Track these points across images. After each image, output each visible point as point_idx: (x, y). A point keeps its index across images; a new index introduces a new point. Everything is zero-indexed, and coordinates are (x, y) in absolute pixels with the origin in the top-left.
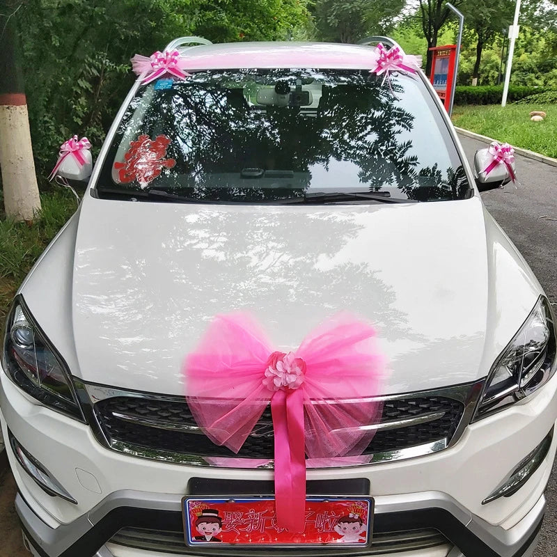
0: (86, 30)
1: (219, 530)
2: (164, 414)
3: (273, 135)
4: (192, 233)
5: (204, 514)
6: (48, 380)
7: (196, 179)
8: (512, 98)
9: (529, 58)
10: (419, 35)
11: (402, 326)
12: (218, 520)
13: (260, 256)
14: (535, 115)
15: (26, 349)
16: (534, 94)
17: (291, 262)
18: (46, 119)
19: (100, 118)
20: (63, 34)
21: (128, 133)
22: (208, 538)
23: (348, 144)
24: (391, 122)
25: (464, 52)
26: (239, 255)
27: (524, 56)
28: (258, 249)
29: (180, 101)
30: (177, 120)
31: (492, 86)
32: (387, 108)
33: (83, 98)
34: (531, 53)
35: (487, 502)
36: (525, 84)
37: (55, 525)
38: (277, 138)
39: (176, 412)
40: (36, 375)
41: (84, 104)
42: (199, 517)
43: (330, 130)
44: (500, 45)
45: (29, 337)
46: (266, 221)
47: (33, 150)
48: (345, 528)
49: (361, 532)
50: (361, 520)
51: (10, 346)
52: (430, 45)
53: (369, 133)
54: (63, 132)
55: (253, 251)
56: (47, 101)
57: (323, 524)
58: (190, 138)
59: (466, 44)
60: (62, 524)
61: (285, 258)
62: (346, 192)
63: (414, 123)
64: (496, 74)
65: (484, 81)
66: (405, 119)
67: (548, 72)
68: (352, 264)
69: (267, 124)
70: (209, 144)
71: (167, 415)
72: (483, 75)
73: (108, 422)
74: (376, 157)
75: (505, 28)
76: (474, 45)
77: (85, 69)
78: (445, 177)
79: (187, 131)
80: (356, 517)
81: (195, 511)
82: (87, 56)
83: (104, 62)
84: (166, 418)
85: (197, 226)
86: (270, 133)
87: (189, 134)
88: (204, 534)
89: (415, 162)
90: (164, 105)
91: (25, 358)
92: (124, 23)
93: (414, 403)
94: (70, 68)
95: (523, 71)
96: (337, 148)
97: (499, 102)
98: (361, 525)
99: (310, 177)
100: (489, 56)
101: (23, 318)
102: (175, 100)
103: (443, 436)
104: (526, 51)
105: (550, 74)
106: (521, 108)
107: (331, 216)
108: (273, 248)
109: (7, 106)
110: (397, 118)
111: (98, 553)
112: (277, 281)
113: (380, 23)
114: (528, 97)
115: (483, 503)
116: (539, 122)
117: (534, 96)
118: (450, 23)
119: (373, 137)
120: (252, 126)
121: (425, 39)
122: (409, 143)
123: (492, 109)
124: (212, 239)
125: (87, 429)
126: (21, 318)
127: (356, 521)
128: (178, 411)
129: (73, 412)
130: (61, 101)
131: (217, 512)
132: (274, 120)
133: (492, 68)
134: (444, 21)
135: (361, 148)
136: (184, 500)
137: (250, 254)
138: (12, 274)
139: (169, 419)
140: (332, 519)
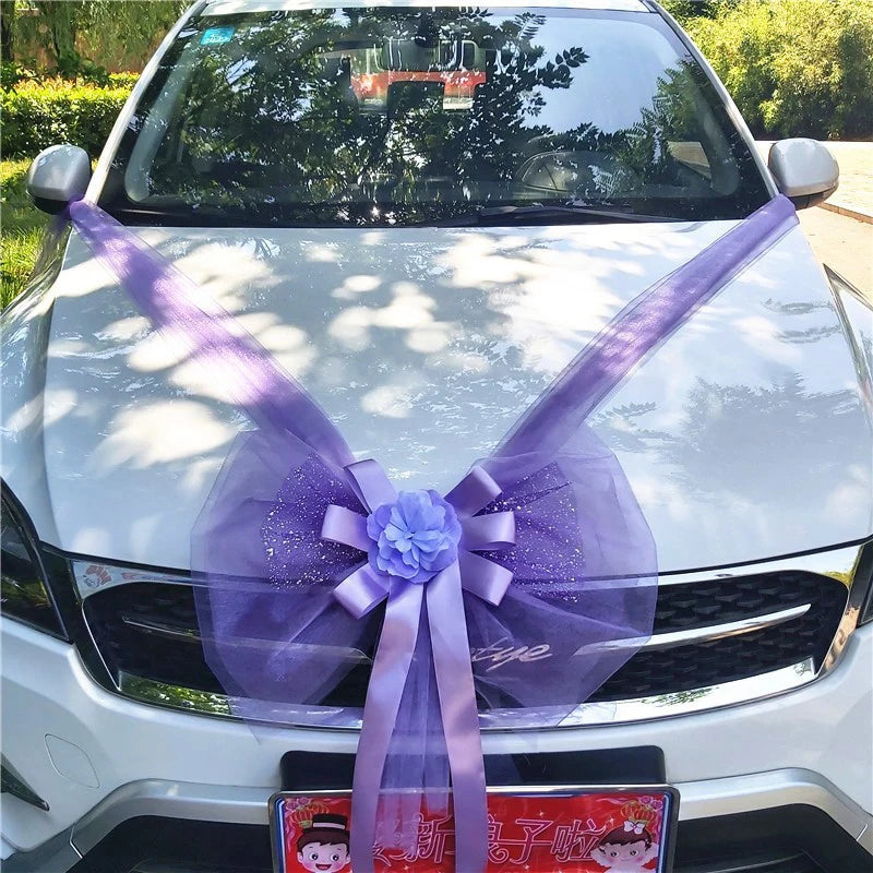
1: (345, 859)
5: (315, 825)
12: (345, 837)
42: (305, 831)
48: (614, 854)
49: (647, 860)
50: (647, 837)
57: (569, 847)
60: (18, 851)
73: (114, 637)
80: (638, 831)
81: (298, 817)
88: (313, 868)
98: (648, 846)
125: (70, 654)
127: (640, 838)
129: (41, 618)
136: (274, 801)
140: (588, 837)
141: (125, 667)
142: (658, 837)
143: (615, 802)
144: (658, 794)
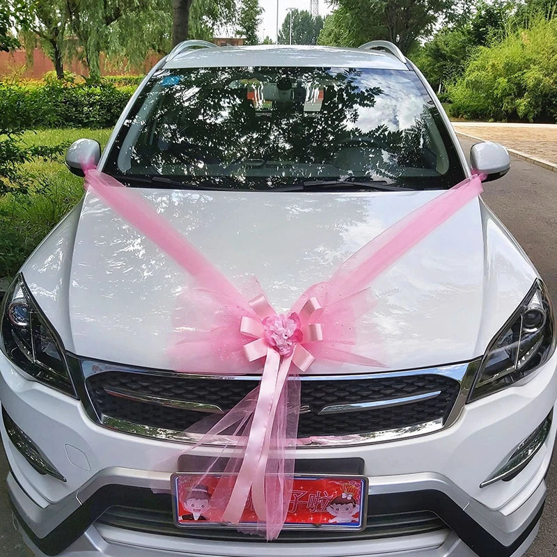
1: (208, 507)
2: (156, 390)
6: (43, 357)
12: (207, 496)
22: (196, 516)
35: (485, 485)
37: (44, 504)
39: (167, 387)
40: (31, 352)
42: (188, 492)
48: (338, 510)
49: (354, 513)
50: (354, 501)
57: (316, 505)
60: (52, 503)
71: (159, 390)
73: (100, 397)
80: (349, 498)
81: (185, 485)
84: (158, 393)
98: (354, 506)
101: (21, 295)
103: (439, 416)
111: (85, 533)
115: (481, 487)
125: (78, 404)
127: (350, 502)
128: (170, 387)
129: (64, 388)
131: (207, 489)
136: (173, 477)
139: (161, 395)
140: (325, 500)
141: (105, 412)
142: (359, 502)
143: (338, 483)
144: (358, 480)
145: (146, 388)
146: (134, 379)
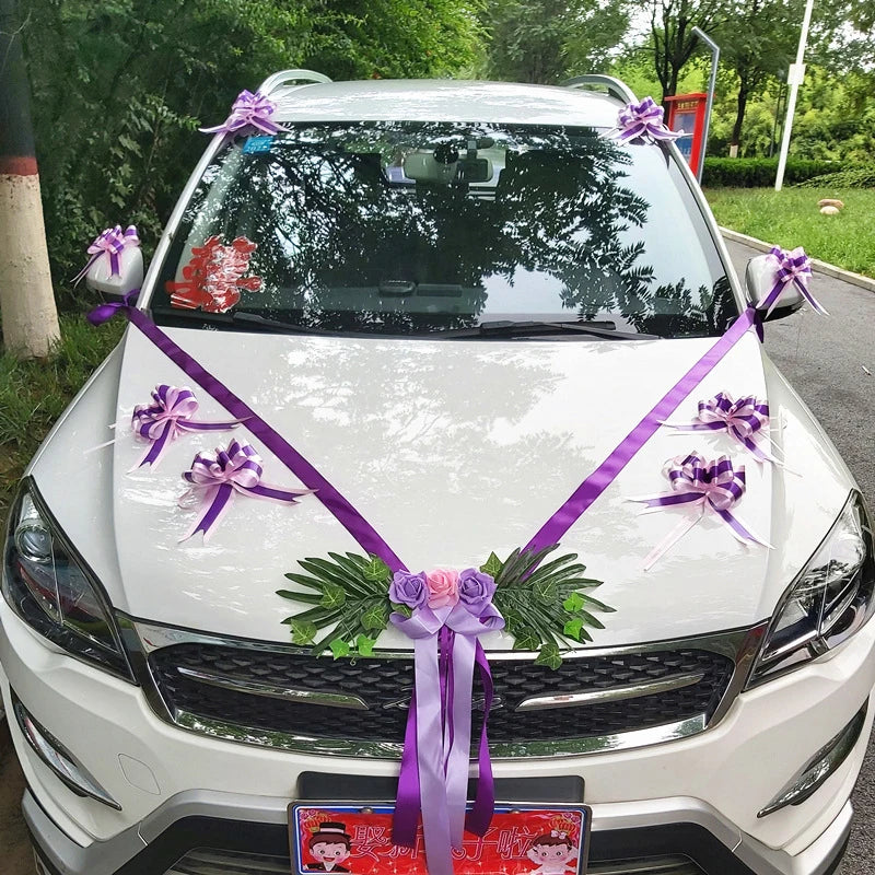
0: (133, 57)
1: (345, 855)
2: (261, 672)
3: (427, 228)
4: (296, 380)
5: (322, 830)
6: (74, 613)
7: (307, 296)
8: (793, 177)
9: (819, 117)
10: (649, 77)
11: (630, 534)
12: (345, 839)
13: (403, 419)
14: (827, 204)
15: (38, 563)
16: (827, 173)
17: (452, 430)
18: (69, 197)
19: (153, 197)
20: (96, 64)
21: (199, 221)
22: (329, 866)
23: (544, 245)
24: (612, 212)
25: (718, 106)
26: (372, 417)
27: (811, 114)
28: (400, 407)
29: (281, 172)
30: (275, 202)
31: (759, 159)
32: (607, 189)
33: (127, 166)
34: (821, 108)
35: (765, 814)
36: (811, 157)
37: (86, 842)
38: (433, 233)
39: (278, 668)
40: (55, 606)
41: (128, 175)
42: (314, 834)
43: (516, 222)
44: (774, 94)
45: (45, 543)
46: (413, 365)
47: (48, 246)
48: (544, 854)
49: (569, 860)
50: (569, 842)
51: (14, 557)
52: (666, 92)
53: (576, 229)
54: (95, 219)
55: (394, 413)
56: (69, 170)
57: (510, 846)
58: (297, 231)
59: (721, 93)
60: (97, 841)
61: (443, 422)
62: (546, 321)
63: (648, 213)
64: (768, 141)
65: (748, 151)
66: (634, 208)
67: (847, 138)
68: (547, 434)
69: (417, 211)
70: (326, 241)
71: (265, 672)
72: (747, 142)
73: (171, 682)
74: (588, 266)
75: (782, 68)
76: (734, 95)
77: (130, 120)
78: (696, 300)
79: (291, 220)
80: (562, 837)
81: (309, 824)
82: (133, 98)
83: (160, 109)
84: (264, 677)
85: (304, 370)
86: (423, 225)
87: (295, 224)
88: (322, 860)
89: (648, 276)
90: (255, 179)
91: (37, 579)
92: (193, 49)
93: (656, 659)
94: (106, 118)
95: (810, 137)
96: (526, 252)
97: (772, 183)
98: (569, 849)
99: (486, 296)
100: (757, 113)
101: (34, 514)
102: (272, 170)
103: (700, 711)
104: (814, 106)
105: (851, 142)
106: (806, 194)
107: (514, 359)
108: (423, 406)
109: (7, 176)
110: (621, 206)
112: (430, 459)
113: (588, 57)
114: (817, 179)
115: (759, 816)
116: (833, 216)
117: (826, 177)
118: (697, 59)
119: (582, 236)
120: (394, 214)
121: (658, 83)
122: (640, 246)
123: (760, 194)
124: (329, 391)
125: (137, 693)
126: (30, 515)
127: (563, 842)
128: (284, 668)
129: (115, 666)
130: (92, 170)
131: (343, 827)
132: (428, 205)
133: (761, 131)
134: (688, 56)
135: (565, 252)
136: (291, 807)
137: (388, 416)
138: (15, 441)
139: (268, 680)
140: (524, 839)
141: (181, 706)
144: (575, 811)
145: (245, 670)
146: (225, 654)
